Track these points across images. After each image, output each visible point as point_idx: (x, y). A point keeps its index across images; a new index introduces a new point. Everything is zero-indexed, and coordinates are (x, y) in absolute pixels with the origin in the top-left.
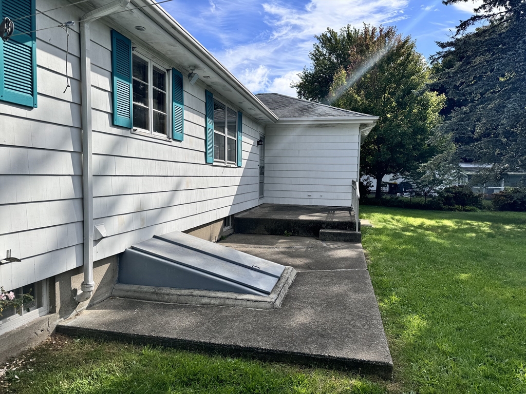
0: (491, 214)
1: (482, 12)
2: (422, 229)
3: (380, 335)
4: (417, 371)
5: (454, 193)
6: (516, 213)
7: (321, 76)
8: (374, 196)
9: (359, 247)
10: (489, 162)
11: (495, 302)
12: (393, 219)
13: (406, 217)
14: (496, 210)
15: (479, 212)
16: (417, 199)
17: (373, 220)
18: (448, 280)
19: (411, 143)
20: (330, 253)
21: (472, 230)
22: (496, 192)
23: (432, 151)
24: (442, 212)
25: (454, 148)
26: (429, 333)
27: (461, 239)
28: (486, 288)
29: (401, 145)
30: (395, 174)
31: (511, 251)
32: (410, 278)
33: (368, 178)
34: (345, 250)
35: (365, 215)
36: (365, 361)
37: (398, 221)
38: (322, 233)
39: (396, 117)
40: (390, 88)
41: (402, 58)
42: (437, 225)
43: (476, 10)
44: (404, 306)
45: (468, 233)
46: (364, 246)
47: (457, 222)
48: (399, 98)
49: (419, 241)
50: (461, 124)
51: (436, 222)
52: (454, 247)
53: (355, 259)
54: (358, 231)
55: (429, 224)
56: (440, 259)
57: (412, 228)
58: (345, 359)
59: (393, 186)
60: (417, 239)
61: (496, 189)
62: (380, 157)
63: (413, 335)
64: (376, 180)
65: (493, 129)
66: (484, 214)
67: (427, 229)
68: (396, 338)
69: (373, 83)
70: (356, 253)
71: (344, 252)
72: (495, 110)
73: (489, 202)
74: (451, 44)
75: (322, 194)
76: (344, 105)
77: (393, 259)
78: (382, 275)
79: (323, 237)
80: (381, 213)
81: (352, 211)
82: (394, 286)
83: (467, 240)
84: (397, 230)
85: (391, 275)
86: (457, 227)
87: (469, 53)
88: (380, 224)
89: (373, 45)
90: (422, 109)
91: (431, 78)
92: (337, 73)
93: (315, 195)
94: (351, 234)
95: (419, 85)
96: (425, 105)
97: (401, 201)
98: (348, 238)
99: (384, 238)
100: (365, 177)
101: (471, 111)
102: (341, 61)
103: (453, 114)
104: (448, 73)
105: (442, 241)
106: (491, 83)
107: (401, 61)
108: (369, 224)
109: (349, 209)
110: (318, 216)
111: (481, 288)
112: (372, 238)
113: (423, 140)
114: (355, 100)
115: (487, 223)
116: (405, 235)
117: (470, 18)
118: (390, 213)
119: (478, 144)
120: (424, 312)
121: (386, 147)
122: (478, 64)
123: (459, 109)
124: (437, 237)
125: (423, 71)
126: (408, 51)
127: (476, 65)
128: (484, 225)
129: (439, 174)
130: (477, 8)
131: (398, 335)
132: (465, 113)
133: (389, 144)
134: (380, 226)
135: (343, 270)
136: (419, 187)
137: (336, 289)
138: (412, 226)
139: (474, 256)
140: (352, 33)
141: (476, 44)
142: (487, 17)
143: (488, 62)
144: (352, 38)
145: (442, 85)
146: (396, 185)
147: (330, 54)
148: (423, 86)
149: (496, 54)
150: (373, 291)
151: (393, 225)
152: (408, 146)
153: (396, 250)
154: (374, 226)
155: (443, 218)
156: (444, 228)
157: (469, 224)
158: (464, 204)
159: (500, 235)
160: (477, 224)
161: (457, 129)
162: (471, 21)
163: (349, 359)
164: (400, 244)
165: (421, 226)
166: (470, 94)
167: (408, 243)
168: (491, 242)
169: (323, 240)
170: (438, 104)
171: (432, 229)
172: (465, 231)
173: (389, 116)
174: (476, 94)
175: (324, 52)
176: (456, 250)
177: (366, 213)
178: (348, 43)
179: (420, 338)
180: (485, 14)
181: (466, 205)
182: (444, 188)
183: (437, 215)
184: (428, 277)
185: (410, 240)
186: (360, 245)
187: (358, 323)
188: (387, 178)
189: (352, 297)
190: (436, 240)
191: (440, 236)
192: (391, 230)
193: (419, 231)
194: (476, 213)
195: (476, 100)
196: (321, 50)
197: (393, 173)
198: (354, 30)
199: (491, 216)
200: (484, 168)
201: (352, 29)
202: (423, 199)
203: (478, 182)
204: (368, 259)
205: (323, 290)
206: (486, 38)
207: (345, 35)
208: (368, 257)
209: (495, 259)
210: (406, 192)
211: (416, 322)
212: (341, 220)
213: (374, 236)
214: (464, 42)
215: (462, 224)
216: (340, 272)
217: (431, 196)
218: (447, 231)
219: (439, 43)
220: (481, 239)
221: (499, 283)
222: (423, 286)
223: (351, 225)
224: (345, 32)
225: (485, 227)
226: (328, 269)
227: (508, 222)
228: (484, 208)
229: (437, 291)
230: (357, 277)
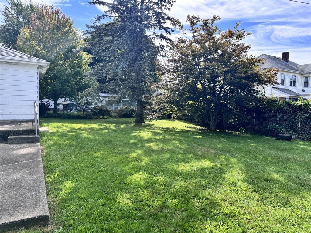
0: (116, 120)
1: (108, 14)
2: (80, 130)
3: (43, 199)
4: (65, 214)
5: (98, 110)
6: (127, 119)
7: (10, 28)
8: (52, 112)
9: (38, 146)
10: (114, 93)
11: (112, 164)
12: (63, 125)
13: (71, 124)
14: (118, 118)
15: (111, 119)
16: (79, 113)
17: (51, 127)
18: (90, 157)
19: (73, 80)
20: (15, 152)
21: (106, 129)
22: (119, 108)
23: (86, 86)
24: (92, 120)
25: (97, 85)
26: (75, 190)
27: (100, 134)
28: (108, 159)
29: (67, 81)
30: (65, 98)
31: (122, 138)
32: (69, 160)
33: (48, 100)
34: (27, 149)
35: (45, 124)
36: (30, 218)
37: (66, 127)
38: (9, 139)
39: (64, 64)
40: (60, 46)
41: (66, 28)
42: (89, 127)
43: (105, 12)
44: (63, 177)
45: (104, 130)
46: (42, 144)
47: (100, 125)
48: (65, 53)
49: (77, 137)
50: (99, 72)
51: (89, 126)
52: (96, 138)
53: (34, 153)
54: (38, 135)
55: (84, 127)
56: (87, 146)
57: (74, 130)
58: (15, 221)
59: (65, 106)
60: (75, 136)
61: (119, 107)
62: (55, 87)
63: (66, 193)
64: (53, 102)
65: (115, 77)
66: (113, 120)
67: (83, 130)
68: (55, 198)
69: (48, 40)
70: (35, 149)
71: (26, 150)
72: (115, 67)
73: (115, 114)
74: (93, 27)
75: (11, 111)
76: (29, 51)
77: (59, 150)
78: (51, 161)
79: (11, 142)
80: (56, 122)
81: (34, 122)
82: (58, 166)
83: (103, 134)
84: (64, 132)
85: (57, 160)
86: (99, 128)
87: (102, 34)
88: (54, 129)
89: (48, 16)
90: (79, 61)
91: (84, 44)
92: (22, 29)
93: (5, 112)
94: (32, 138)
95: (77, 47)
96: (81, 59)
97: (69, 115)
98: (30, 140)
99: (55, 138)
100: (45, 100)
101: (104, 66)
102: (26, 22)
103: (95, 66)
104: (92, 43)
105: (90, 136)
106: (113, 52)
107: (66, 30)
108: (47, 130)
109: (33, 121)
110: (7, 127)
111: (106, 159)
112: (48, 139)
113: (81, 79)
114: (36, 49)
115: (114, 124)
116: (69, 135)
117: (102, 15)
118: (62, 122)
119: (108, 84)
120: (74, 178)
121: (58, 81)
122: (107, 41)
123: (98, 64)
124: (87, 134)
125: (79, 39)
126: (70, 25)
127: (106, 42)
128: (112, 125)
129: (90, 99)
130: (106, 11)
131: (56, 196)
132: (101, 66)
133: (60, 80)
134: (54, 130)
135: (24, 162)
136: (80, 106)
137: (15, 176)
138: (74, 129)
139: (105, 142)
140: (34, 5)
141: (105, 30)
142: (110, 17)
143: (111, 41)
144: (34, 8)
145: (89, 49)
146: (67, 105)
147: (17, 15)
148: (78, 48)
149: (115, 37)
150: (43, 172)
151: (63, 129)
152: (71, 82)
153: (62, 144)
154: (50, 131)
155: (92, 123)
156: (92, 129)
157: (105, 125)
158: (103, 115)
159: (119, 130)
160: (109, 125)
161: (98, 75)
162: (103, 17)
163: (18, 221)
164: (65, 141)
165: (79, 129)
166: (104, 56)
167: (70, 139)
168: (114, 134)
169: (10, 144)
170: (88, 60)
171: (86, 130)
172: (103, 129)
173: (59, 62)
174: (107, 57)
175: (13, 13)
176: (96, 140)
177: (46, 123)
178: (31, 11)
179: (69, 194)
180: (109, 15)
181: (105, 116)
182: (93, 107)
183: (89, 122)
184: (79, 157)
185: (72, 138)
186: (39, 144)
187: (29, 195)
188: (60, 101)
189: (27, 179)
190: (87, 136)
191: (89, 133)
192: (61, 132)
193: (78, 131)
194: (109, 120)
195: (106, 60)
196: (10, 10)
197: (64, 98)
198: (35, 3)
199: (116, 121)
200: (111, 97)
201: (34, 3)
202: (82, 113)
203: (109, 104)
204: (43, 152)
205: (5, 179)
206: (110, 28)
207: (29, 5)
208: (44, 151)
209: (115, 142)
210: (73, 109)
211: (68, 185)
212: (25, 129)
213: (49, 137)
214: (99, 28)
215: (102, 126)
216: (21, 164)
217: (86, 111)
218: (93, 130)
219: (86, 25)
220: (110, 133)
221: (115, 154)
222: (75, 163)
223: (32, 132)
224: (29, 3)
225: (112, 127)
226: (12, 163)
227: (122, 123)
228: (113, 117)
229: (83, 165)
230: (33, 165)
